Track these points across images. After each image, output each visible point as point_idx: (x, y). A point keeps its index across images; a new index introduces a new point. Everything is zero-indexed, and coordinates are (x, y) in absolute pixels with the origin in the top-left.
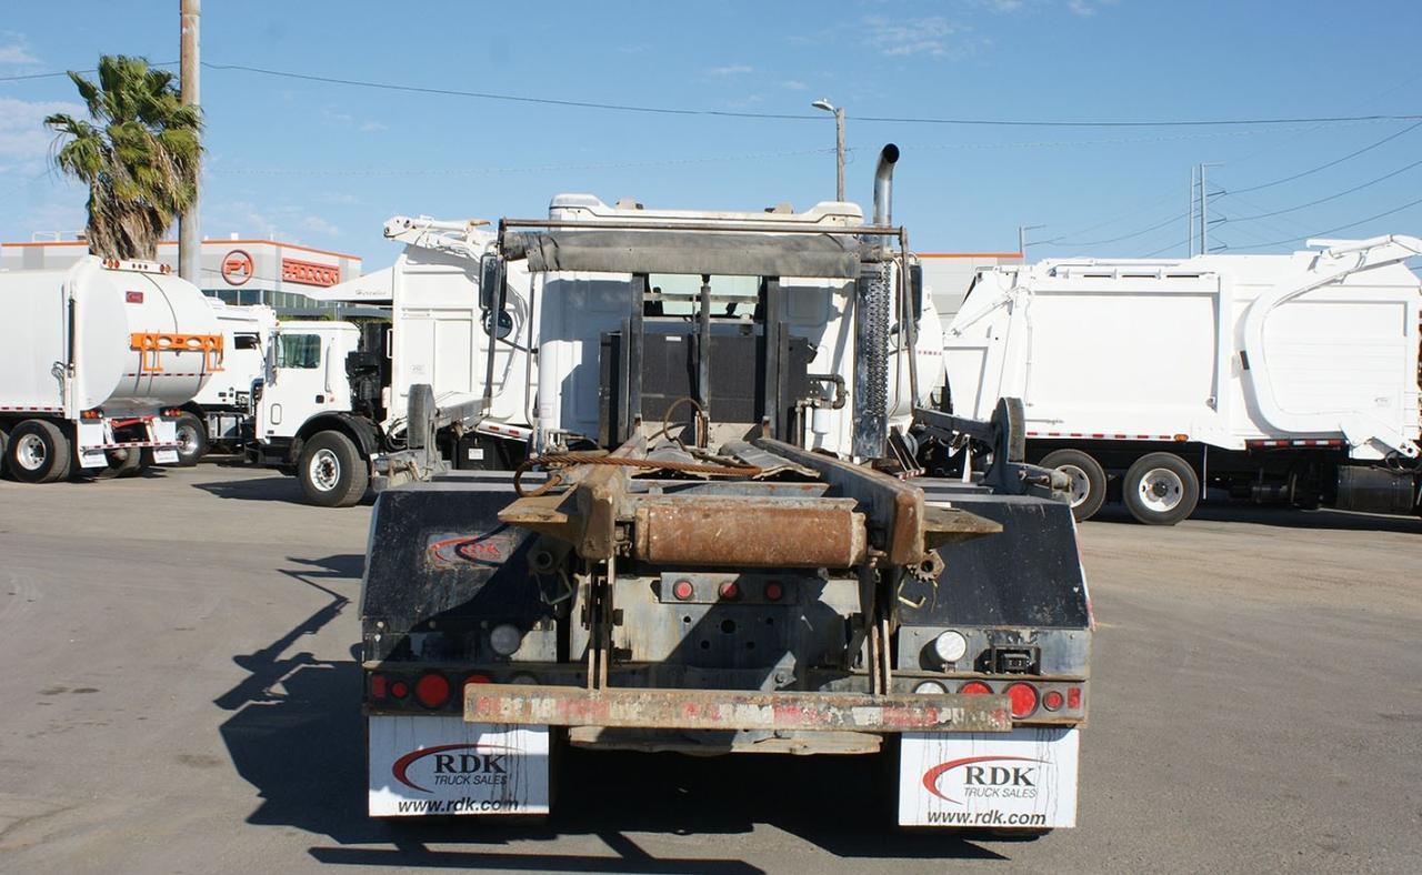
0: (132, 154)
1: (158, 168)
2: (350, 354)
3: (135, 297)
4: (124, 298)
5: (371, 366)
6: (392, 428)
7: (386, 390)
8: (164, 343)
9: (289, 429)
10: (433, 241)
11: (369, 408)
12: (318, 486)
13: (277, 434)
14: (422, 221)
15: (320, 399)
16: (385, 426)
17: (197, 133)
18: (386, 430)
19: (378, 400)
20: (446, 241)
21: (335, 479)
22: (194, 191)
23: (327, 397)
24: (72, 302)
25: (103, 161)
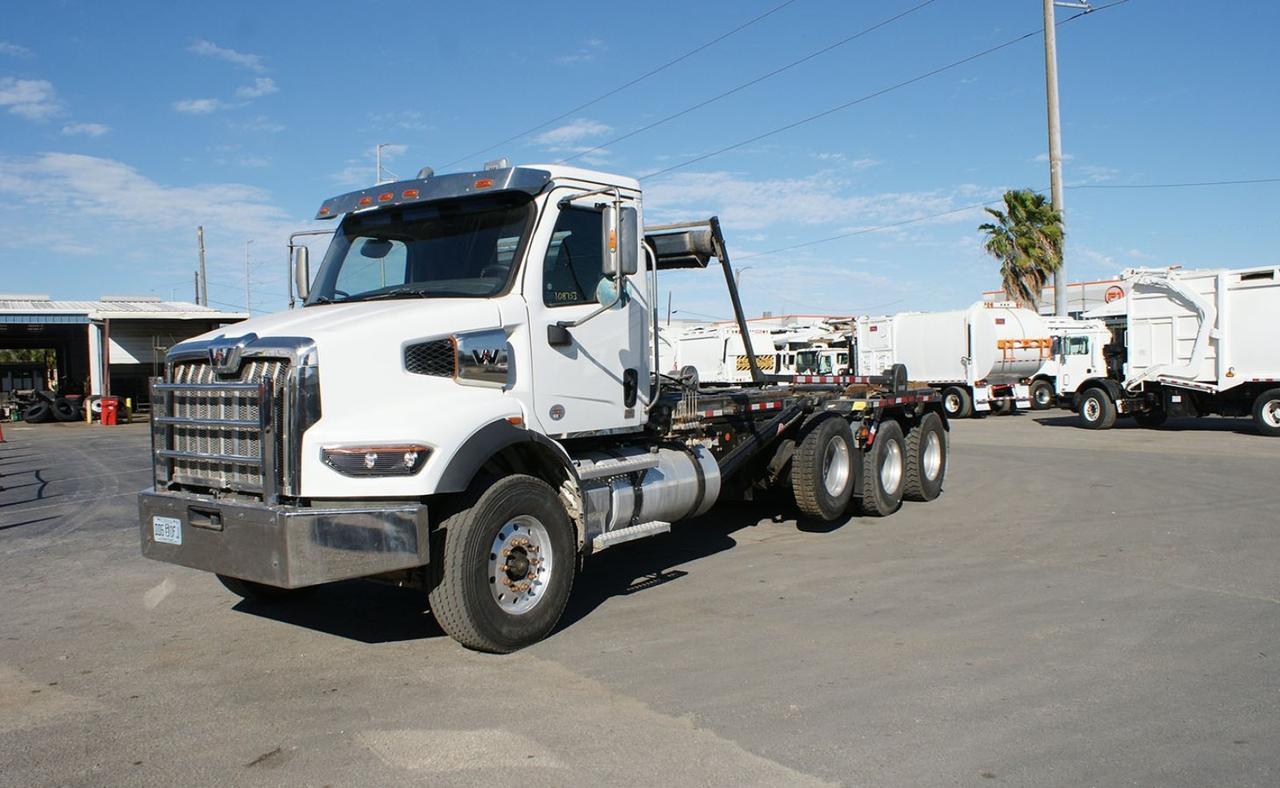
0: (1024, 241)
1: (1040, 248)
2: (1106, 346)
3: (1000, 321)
4: (994, 322)
5: (1116, 352)
6: (1129, 384)
7: (1125, 365)
8: (1017, 345)
9: (1073, 388)
10: (1147, 280)
11: (1116, 374)
12: (1089, 419)
13: (1067, 391)
14: (1142, 269)
15: (1089, 371)
16: (1124, 384)
17: (1062, 226)
18: (1124, 387)
19: (1121, 371)
20: (1155, 279)
21: (1097, 414)
22: (1061, 258)
23: (1093, 370)
24: (969, 326)
25: (1009, 247)
